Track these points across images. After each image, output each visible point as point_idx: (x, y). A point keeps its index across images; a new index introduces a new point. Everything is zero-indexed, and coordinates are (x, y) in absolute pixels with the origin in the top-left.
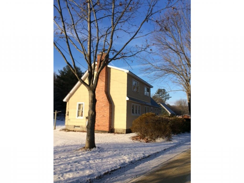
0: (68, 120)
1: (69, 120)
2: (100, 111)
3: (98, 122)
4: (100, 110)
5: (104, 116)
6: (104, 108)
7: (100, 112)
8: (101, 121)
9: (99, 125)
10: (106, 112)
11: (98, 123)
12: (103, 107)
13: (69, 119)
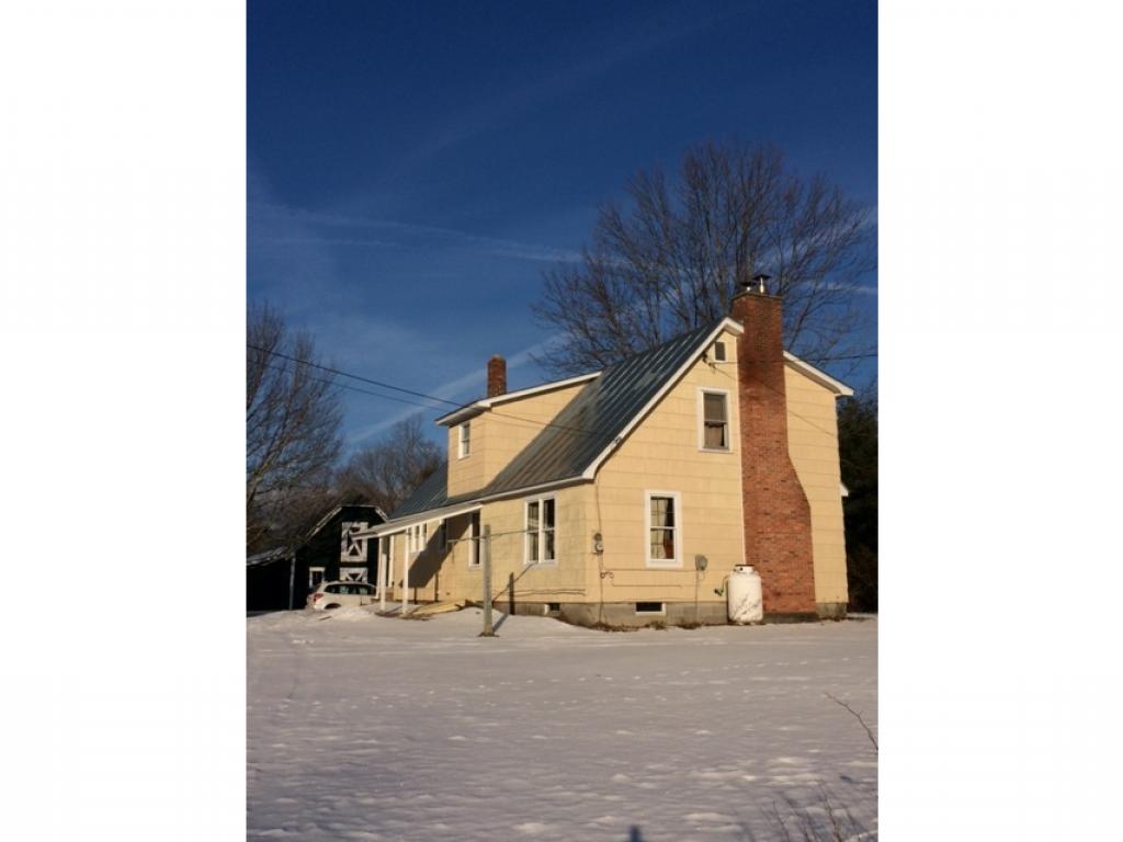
0: (602, 576)
1: (607, 579)
2: (778, 536)
3: (776, 581)
4: (777, 530)
5: (796, 556)
6: (793, 522)
7: (780, 539)
8: (786, 575)
9: (779, 590)
10: (799, 536)
11: (775, 584)
12: (787, 518)
13: (604, 571)
